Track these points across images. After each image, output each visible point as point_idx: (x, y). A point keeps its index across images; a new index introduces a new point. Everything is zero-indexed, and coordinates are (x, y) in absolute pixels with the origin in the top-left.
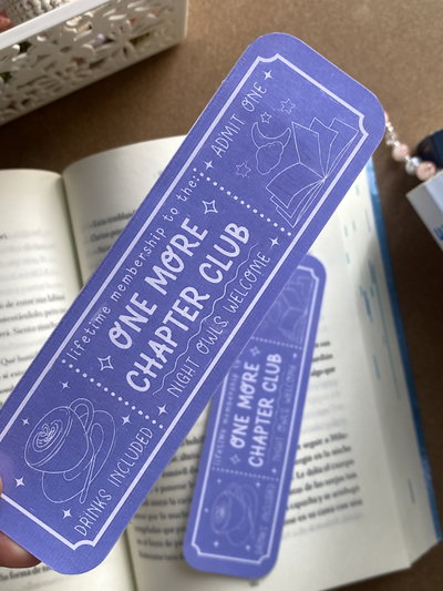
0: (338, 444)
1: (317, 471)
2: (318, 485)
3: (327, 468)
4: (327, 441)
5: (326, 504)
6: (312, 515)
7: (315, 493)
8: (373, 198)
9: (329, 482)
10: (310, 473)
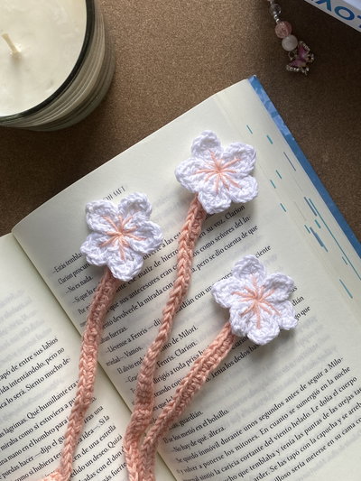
0: (337, 369)
1: (327, 399)
2: (334, 410)
3: (335, 393)
4: (327, 371)
5: (346, 423)
6: (338, 437)
7: (333, 418)
8: (287, 138)
9: (341, 405)
10: (322, 404)
